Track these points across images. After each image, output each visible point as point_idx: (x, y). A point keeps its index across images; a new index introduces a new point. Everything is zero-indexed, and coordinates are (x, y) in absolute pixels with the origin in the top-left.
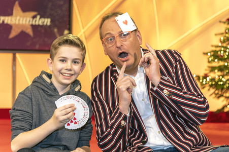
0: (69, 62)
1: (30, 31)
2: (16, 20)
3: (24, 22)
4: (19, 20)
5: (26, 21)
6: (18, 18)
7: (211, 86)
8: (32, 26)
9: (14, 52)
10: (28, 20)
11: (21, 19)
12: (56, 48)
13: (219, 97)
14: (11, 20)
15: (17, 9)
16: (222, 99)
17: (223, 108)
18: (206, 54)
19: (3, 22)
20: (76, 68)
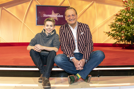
0: (49, 26)
1: (57, 19)
3: (55, 16)
6: (53, 15)
7: (112, 35)
8: (58, 17)
12: (45, 22)
13: (115, 39)
15: (53, 12)
16: (116, 39)
17: (116, 42)
18: (109, 25)
20: (52, 28)
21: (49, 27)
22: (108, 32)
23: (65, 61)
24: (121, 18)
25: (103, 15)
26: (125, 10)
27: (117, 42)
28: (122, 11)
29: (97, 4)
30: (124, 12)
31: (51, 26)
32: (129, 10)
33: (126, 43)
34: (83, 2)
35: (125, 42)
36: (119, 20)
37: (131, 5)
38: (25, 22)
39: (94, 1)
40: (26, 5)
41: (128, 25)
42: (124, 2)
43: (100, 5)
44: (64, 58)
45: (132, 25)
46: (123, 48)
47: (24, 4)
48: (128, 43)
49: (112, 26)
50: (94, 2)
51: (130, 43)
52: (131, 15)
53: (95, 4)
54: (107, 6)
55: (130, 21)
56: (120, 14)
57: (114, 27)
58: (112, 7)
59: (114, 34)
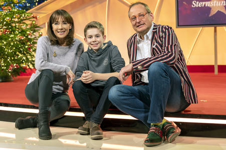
2: (213, 4)
3: (219, 5)
4: (216, 3)
5: (221, 3)
6: (215, 2)
9: (215, 26)
10: (222, 2)
11: (218, 2)
14: (210, 4)
19: (205, 5)
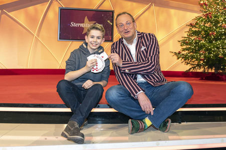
12: (89, 31)
14: (84, 25)
20: (99, 41)
21: (95, 39)
22: (177, 52)
23: (124, 97)
24: (197, 30)
25: (166, 26)
26: (204, 17)
27: (191, 68)
28: (199, 19)
29: (157, 8)
30: (202, 21)
31: (98, 38)
32: (211, 17)
33: (206, 71)
34: (135, 4)
35: (204, 69)
36: (195, 33)
37: (213, 10)
38: (38, 35)
39: (152, 3)
40: (42, 8)
41: (211, 42)
42: (201, 5)
43: (162, 9)
44: (121, 92)
45: (216, 41)
46: (202, 79)
47: (38, 6)
48: (210, 71)
49: (184, 42)
50: (151, 5)
51: (213, 71)
52: (214, 25)
53: (153, 7)
54: (172, 11)
55: (213, 34)
56: (197, 24)
57: (187, 44)
58: (181, 13)
59: (187, 55)
